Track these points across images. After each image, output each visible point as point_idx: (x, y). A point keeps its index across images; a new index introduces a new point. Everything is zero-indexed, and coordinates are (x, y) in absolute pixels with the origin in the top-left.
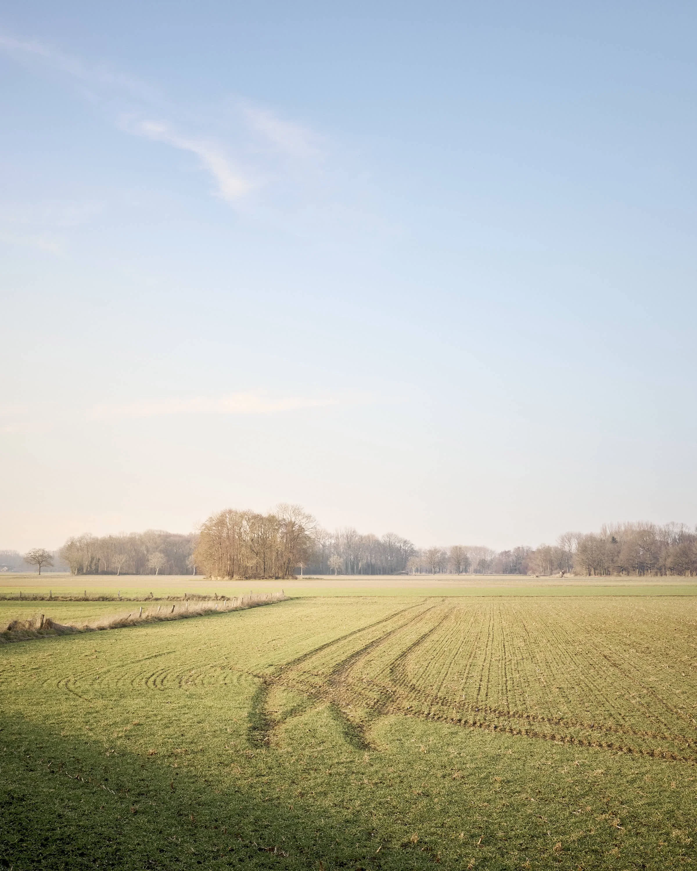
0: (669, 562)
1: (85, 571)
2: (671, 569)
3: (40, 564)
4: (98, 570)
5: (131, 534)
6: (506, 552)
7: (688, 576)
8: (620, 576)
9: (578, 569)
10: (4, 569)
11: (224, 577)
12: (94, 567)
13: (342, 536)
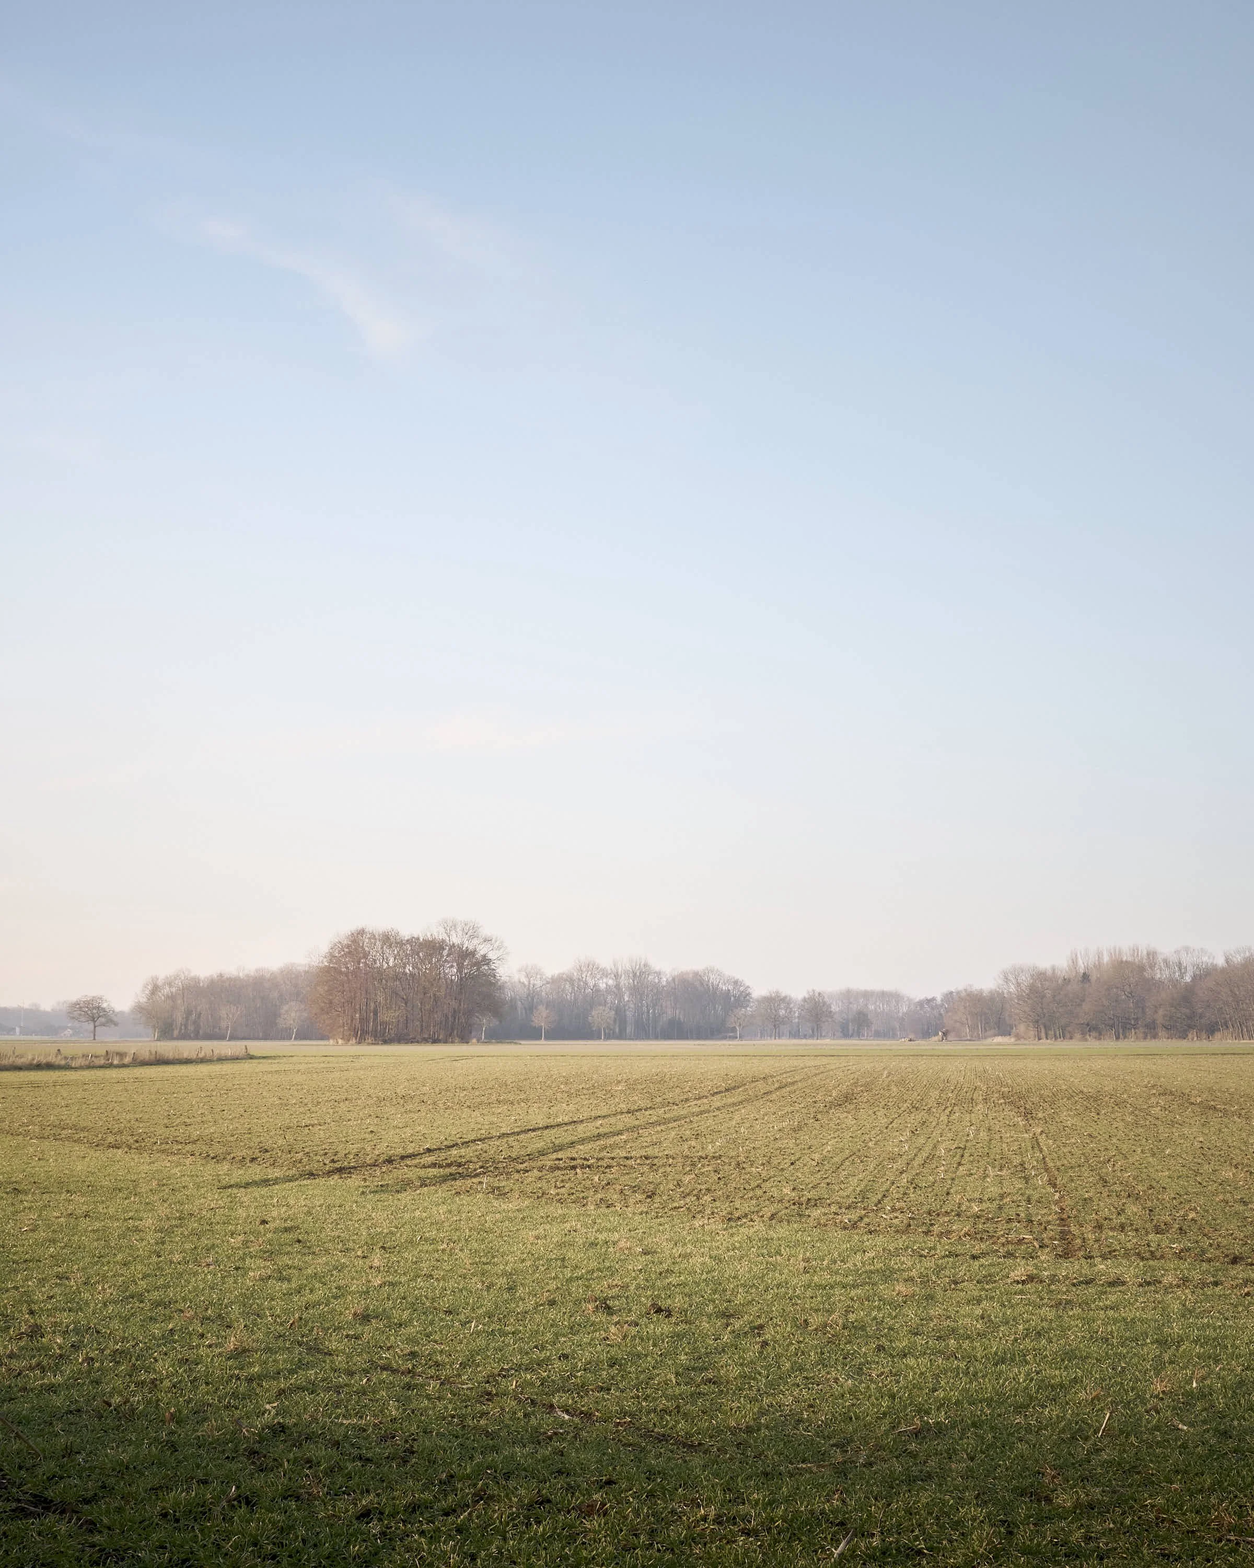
0: (1160, 1017)
1: (176, 1033)
2: (1167, 1028)
3: (95, 1022)
4: (199, 1032)
5: (257, 971)
6: (929, 1001)
7: (1193, 1039)
8: (1086, 1040)
9: (1022, 1028)
10: (66, 1032)
11: (349, 1040)
12: (191, 1028)
13: (626, 972)
